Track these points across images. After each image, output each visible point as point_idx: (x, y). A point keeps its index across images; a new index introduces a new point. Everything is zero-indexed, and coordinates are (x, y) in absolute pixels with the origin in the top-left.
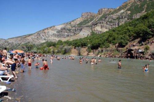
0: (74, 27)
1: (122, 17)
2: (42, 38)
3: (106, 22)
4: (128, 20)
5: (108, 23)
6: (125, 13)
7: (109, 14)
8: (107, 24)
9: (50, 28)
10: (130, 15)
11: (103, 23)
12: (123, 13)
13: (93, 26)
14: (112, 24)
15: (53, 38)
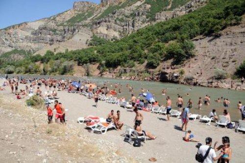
0: (61, 25)
1: (139, 13)
2: (4, 43)
3: (114, 21)
4: (147, 18)
5: (118, 22)
6: (143, 6)
7: (118, 8)
8: (116, 23)
9: (19, 27)
10: (149, 10)
11: (109, 22)
12: (140, 6)
13: (95, 26)
14: (123, 24)
15: (25, 44)
